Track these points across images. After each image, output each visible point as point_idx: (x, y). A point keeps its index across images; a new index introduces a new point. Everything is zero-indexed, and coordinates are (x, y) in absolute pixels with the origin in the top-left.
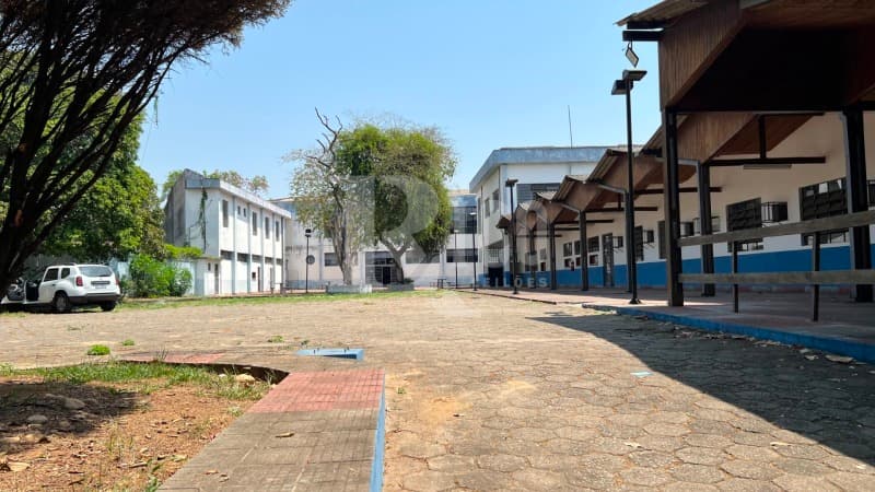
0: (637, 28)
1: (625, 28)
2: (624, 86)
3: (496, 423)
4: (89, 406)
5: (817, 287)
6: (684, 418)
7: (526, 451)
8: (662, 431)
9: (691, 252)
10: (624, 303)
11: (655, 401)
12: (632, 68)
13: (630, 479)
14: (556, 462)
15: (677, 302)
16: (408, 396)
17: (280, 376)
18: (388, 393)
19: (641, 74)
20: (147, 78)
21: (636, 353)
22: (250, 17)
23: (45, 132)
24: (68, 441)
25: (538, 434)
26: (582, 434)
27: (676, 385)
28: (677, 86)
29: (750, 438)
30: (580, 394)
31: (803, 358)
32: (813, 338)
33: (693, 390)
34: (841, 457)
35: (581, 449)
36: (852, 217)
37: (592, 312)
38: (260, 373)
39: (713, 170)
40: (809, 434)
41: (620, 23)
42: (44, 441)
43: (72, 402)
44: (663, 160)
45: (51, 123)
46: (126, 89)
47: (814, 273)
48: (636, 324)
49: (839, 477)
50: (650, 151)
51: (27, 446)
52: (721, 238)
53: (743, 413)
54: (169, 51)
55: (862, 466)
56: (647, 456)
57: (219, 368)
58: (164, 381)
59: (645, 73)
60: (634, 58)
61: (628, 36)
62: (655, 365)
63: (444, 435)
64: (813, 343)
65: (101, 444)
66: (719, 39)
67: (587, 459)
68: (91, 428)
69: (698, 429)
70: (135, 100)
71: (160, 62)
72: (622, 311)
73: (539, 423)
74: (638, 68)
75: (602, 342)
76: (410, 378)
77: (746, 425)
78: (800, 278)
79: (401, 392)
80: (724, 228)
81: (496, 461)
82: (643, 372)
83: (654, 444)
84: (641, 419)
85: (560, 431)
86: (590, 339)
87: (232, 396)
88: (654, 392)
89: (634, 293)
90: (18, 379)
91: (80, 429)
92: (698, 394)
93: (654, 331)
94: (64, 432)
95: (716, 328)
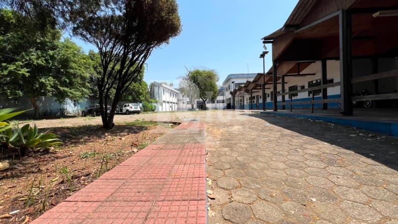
0: (266, 40)
1: (263, 40)
2: (263, 56)
3: (232, 134)
4: (137, 129)
5: (313, 105)
6: (279, 133)
7: (239, 140)
8: (273, 136)
9: (279, 98)
10: (262, 111)
11: (272, 130)
12: (265, 51)
13: (266, 146)
14: (247, 142)
15: (276, 110)
16: (210, 129)
17: (180, 123)
18: (205, 129)
19: (267, 52)
20: (148, 52)
21: (266, 120)
22: (171, 36)
23: (126, 65)
24: (134, 134)
25: (242, 137)
26: (253, 137)
27: (276, 127)
28: (277, 55)
29: (296, 138)
30: (253, 129)
31: (309, 121)
32: (312, 116)
33: (281, 128)
34: (320, 142)
35: (253, 140)
36: (322, 86)
37: (254, 113)
38: (175, 123)
39: (285, 77)
40: (312, 137)
41: (262, 39)
42: (128, 134)
43: (134, 127)
44: (273, 75)
45: (127, 63)
46: (143, 55)
47: (313, 101)
48: (265, 115)
49: (320, 146)
50: (269, 73)
51: (125, 135)
52: (287, 93)
53: (294, 132)
54: (152, 46)
55: (326, 143)
56: (270, 141)
57: (166, 122)
58: (153, 125)
59: (268, 52)
60: (265, 48)
61: (264, 42)
62: (270, 123)
63: (219, 137)
64: (312, 117)
65: (141, 135)
66: (288, 42)
67: (255, 142)
68: (138, 133)
69: (283, 136)
70: (145, 57)
71: (151, 48)
72: (261, 112)
73: (242, 134)
74: (267, 51)
75: (257, 118)
76: (210, 126)
77: (295, 135)
78: (309, 102)
79: (208, 128)
80: (288, 91)
81: (233, 142)
82: (268, 124)
83: (272, 139)
84: (268, 134)
85: (248, 136)
86: (254, 118)
87: (169, 128)
88: (271, 128)
89: (264, 109)
90: (121, 124)
91: (136, 133)
92: (282, 129)
93: (270, 116)
94: (132, 133)
95: (286, 115)
